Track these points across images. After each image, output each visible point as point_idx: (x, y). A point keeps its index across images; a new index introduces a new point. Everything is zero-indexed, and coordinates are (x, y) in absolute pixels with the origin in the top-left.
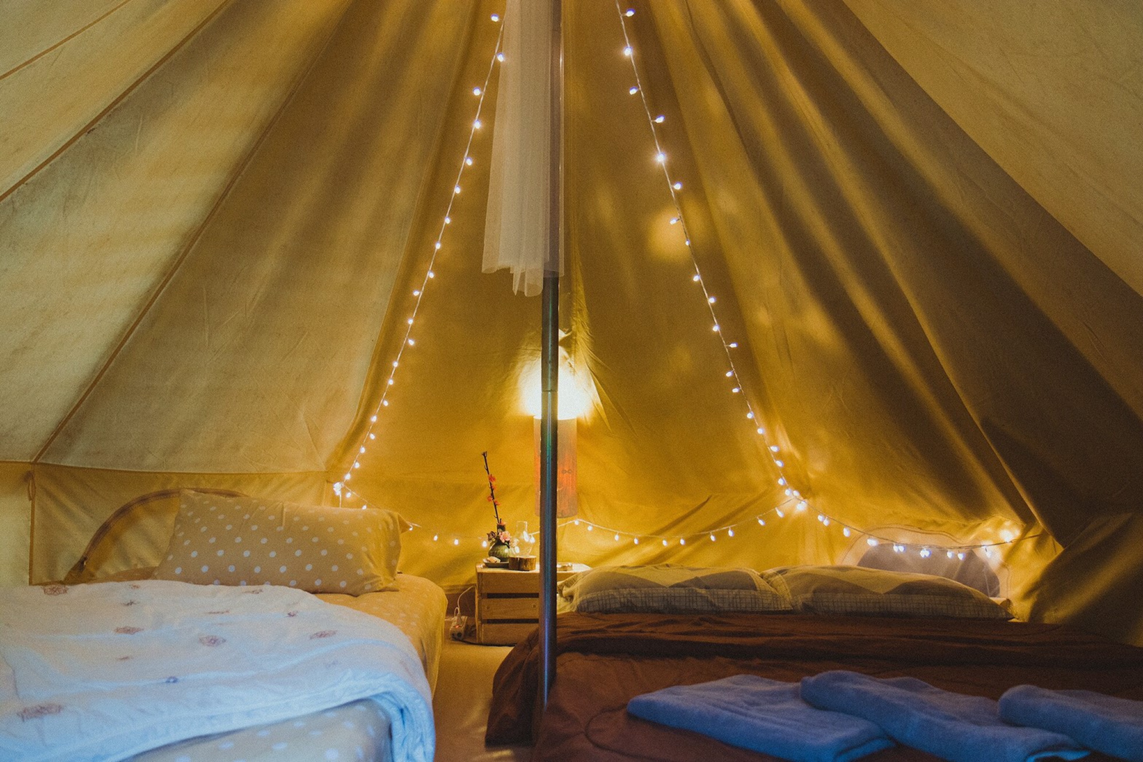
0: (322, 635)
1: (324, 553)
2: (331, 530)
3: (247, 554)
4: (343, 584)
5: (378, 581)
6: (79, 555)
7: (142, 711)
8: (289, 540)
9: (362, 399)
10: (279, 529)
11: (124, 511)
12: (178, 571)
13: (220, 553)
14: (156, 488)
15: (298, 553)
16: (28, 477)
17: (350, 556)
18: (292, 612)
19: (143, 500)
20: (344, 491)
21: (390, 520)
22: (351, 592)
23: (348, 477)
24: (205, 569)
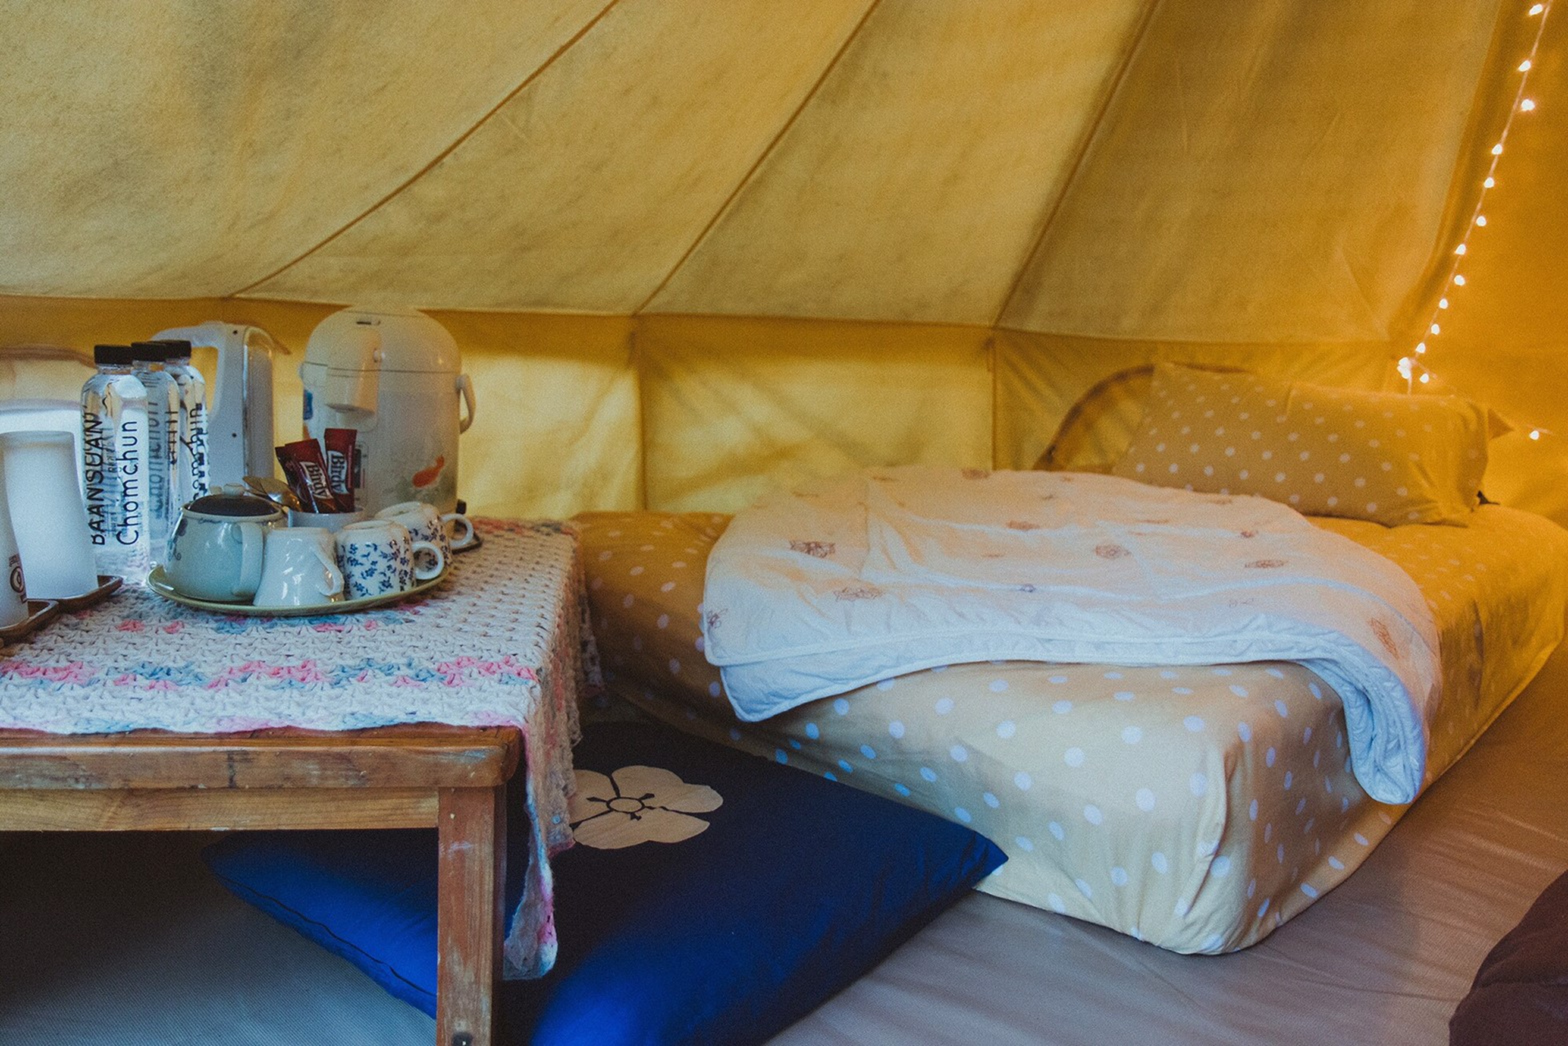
0: (1264, 565)
1: (1345, 458)
2: (1360, 424)
3: (1230, 452)
4: (1372, 508)
5: (1428, 510)
6: (1047, 443)
7: (961, 615)
8: (1293, 437)
9: (1444, 220)
10: (1279, 420)
11: (1098, 391)
12: (1140, 468)
13: (1195, 448)
14: (1138, 362)
15: (1305, 456)
16: (989, 344)
17: (1386, 466)
18: (1249, 531)
19: (1121, 377)
20: (1416, 372)
21: (1471, 415)
22: (1383, 519)
23: (1421, 348)
24: (1174, 468)
